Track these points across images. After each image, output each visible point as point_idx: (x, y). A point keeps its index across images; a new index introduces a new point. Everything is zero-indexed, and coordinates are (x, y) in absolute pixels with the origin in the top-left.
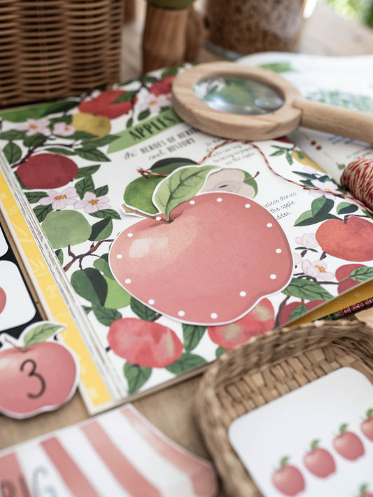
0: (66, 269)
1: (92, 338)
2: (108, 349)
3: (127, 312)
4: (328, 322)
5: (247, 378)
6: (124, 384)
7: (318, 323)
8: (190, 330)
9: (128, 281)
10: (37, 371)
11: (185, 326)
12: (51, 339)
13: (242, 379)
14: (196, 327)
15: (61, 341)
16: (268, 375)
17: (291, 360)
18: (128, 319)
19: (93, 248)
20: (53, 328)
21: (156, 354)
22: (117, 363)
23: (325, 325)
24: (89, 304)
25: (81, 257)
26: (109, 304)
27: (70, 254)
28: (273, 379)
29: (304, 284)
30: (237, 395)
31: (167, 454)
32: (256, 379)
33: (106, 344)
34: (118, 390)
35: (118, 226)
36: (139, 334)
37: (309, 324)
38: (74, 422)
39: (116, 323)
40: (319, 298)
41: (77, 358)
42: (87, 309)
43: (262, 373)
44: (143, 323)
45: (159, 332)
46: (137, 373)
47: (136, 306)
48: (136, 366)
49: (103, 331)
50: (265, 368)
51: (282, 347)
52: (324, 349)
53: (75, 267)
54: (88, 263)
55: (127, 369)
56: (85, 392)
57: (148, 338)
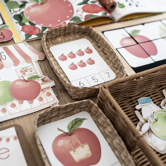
0: (12, 14)
1: (17, 29)
2: (21, 31)
3: (27, 24)
4: (79, 26)
5: (57, 39)
6: (24, 38)
7: (76, 26)
8: (43, 28)
9: (29, 17)
10: (3, 34)
11: (42, 27)
12: (7, 28)
13: (55, 39)
14: (45, 27)
15: (9, 29)
16: (63, 39)
17: (70, 36)
18: (27, 25)
19: (20, 10)
20: (7, 26)
21: (34, 32)
22: (23, 34)
23: (78, 27)
24: (17, 21)
25: (16, 12)
26: (23, 22)
27: (13, 11)
28: (64, 40)
29: (76, 19)
30: (54, 42)
31: (33, 51)
32: (59, 39)
33: (21, 30)
34: (23, 39)
35: (27, 5)
36: (30, 28)
37: (74, 26)
38: (11, 45)
39: (24, 26)
40: (79, 21)
41: (13, 33)
42: (17, 23)
43: (61, 38)
44: (31, 26)
45: (35, 28)
46: (28, 35)
47: (30, 22)
48: (28, 34)
49: (20, 27)
50: (62, 37)
51: (66, 31)
52: (80, 35)
53: (15, 14)
54: (18, 13)
55: (26, 35)
56: (14, 39)
57: (32, 29)
